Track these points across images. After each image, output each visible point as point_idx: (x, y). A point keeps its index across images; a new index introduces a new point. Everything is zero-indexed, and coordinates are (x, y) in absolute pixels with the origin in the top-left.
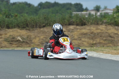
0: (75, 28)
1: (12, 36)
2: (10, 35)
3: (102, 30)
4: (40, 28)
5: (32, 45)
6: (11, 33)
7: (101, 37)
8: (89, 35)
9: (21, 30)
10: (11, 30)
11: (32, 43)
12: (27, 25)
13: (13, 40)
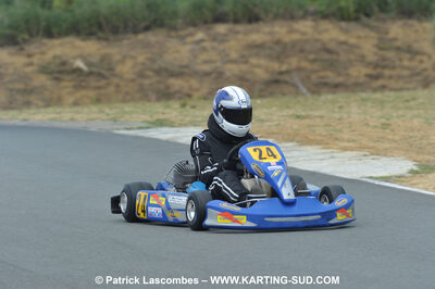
0: (230, 31)
1: (59, 57)
2: (55, 57)
3: (304, 34)
4: (136, 32)
5: (115, 80)
6: (58, 51)
7: (302, 51)
8: (271, 48)
9: (83, 40)
10: (56, 42)
11: (116, 76)
12: (100, 27)
13: (62, 68)
